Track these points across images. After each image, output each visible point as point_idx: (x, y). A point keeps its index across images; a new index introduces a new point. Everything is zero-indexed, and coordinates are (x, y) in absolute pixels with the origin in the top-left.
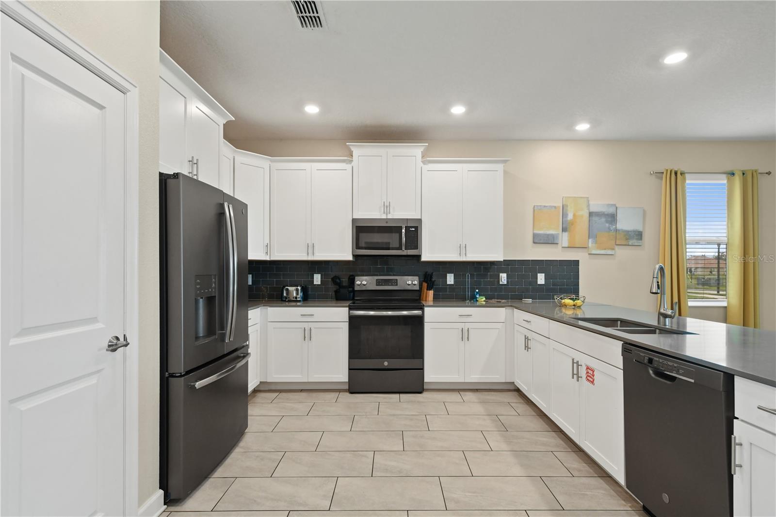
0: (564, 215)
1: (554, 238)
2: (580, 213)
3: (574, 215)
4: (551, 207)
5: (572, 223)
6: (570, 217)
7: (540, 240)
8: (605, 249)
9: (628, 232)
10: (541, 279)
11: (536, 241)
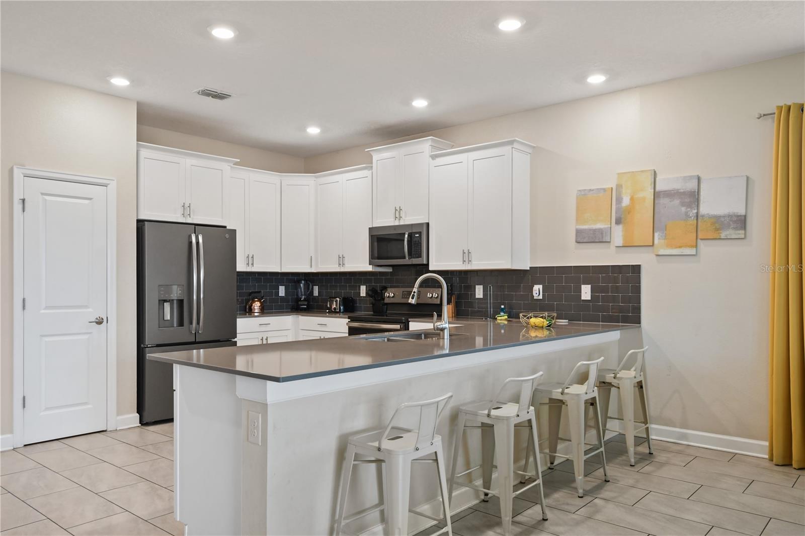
0: (619, 200)
1: (602, 234)
2: (641, 195)
3: (632, 199)
4: (599, 190)
5: (629, 210)
6: (626, 202)
7: (586, 238)
8: (680, 247)
9: (717, 218)
10: (586, 292)
11: (579, 240)
